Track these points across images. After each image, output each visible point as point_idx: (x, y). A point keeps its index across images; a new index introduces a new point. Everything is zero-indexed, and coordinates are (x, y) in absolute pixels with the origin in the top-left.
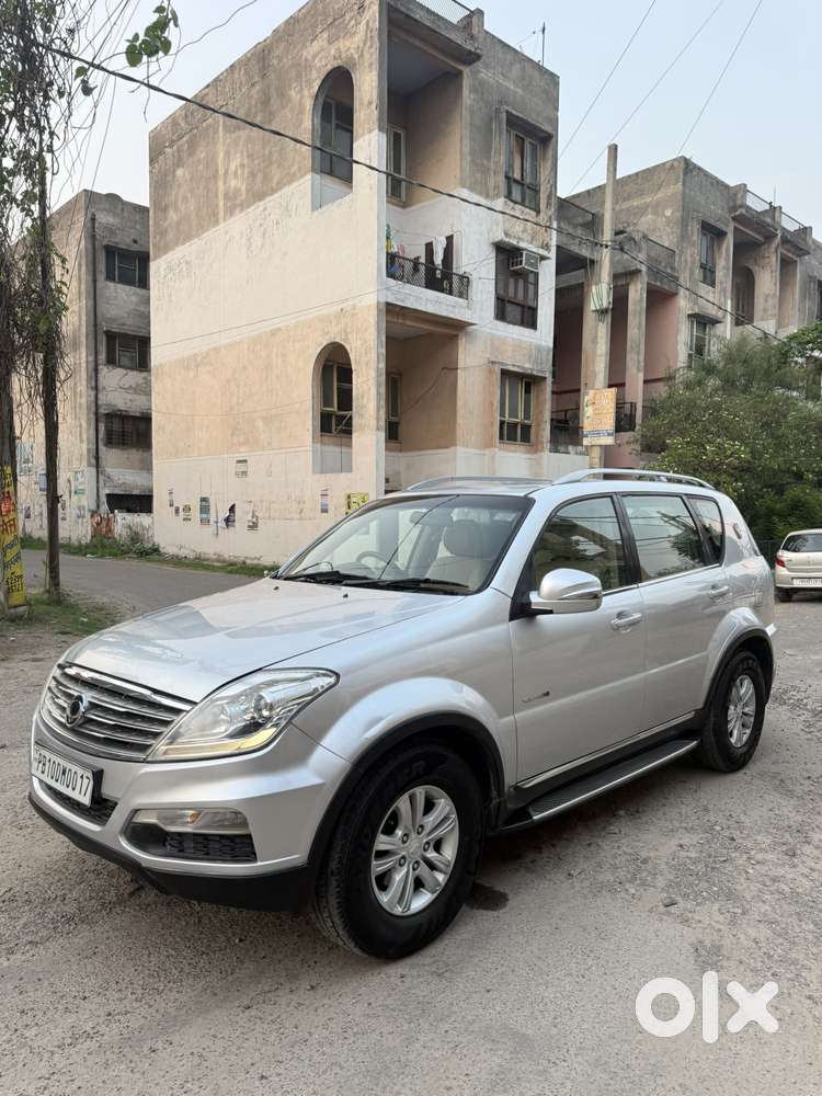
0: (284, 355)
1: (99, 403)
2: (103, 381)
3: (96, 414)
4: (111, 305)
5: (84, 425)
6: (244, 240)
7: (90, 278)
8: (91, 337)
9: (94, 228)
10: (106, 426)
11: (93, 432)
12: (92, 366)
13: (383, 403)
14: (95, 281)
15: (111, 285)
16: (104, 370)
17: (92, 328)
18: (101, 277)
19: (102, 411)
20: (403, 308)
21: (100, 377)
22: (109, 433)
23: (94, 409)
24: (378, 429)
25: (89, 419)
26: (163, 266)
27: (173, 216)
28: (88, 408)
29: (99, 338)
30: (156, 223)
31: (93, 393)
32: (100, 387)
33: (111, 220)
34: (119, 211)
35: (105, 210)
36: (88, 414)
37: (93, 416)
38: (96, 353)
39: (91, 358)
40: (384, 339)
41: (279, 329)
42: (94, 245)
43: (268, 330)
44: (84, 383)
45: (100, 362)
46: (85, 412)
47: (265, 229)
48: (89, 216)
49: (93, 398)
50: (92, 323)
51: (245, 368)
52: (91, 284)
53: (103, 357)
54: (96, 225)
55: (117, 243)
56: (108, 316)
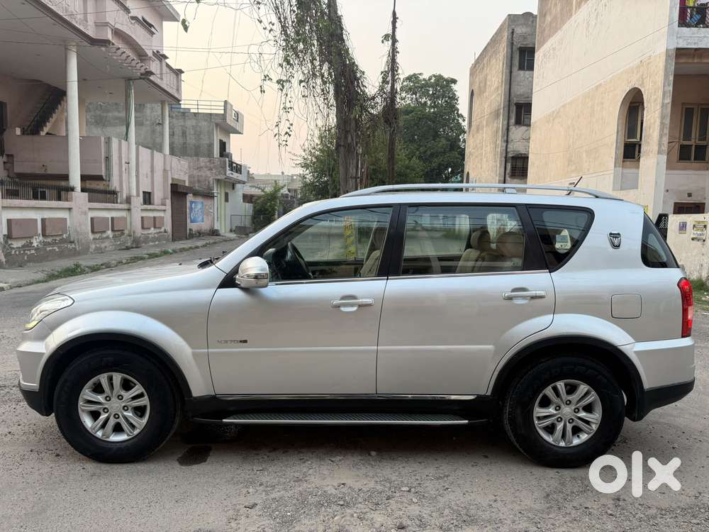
0: (602, 103)
1: (508, 150)
2: (512, 136)
3: (506, 157)
4: (521, 86)
5: (498, 165)
6: (585, 24)
7: (508, 71)
8: (506, 109)
9: (512, 37)
10: (512, 165)
11: (503, 169)
12: (505, 127)
13: (666, 131)
14: (511, 72)
15: (522, 72)
16: (513, 129)
17: (507, 103)
18: (515, 68)
19: (510, 155)
20: (696, 49)
21: (510, 134)
22: (513, 169)
23: (504, 155)
24: (659, 152)
25: (501, 161)
26: (541, 55)
27: (549, 18)
28: (501, 153)
29: (511, 108)
30: (540, 26)
31: (505, 145)
32: (510, 140)
33: (524, 30)
34: (530, 23)
35: (521, 24)
36: (501, 158)
37: (503, 159)
38: (508, 120)
39: (506, 122)
40: (672, 78)
41: (601, 85)
42: (512, 48)
43: (593, 87)
44: (500, 138)
45: (511, 124)
46: (499, 156)
47: (598, 13)
48: (511, 31)
49: (504, 148)
50: (507, 99)
51: (579, 117)
52: (508, 75)
53: (513, 121)
54: (514, 36)
55: (527, 44)
56: (519, 93)
